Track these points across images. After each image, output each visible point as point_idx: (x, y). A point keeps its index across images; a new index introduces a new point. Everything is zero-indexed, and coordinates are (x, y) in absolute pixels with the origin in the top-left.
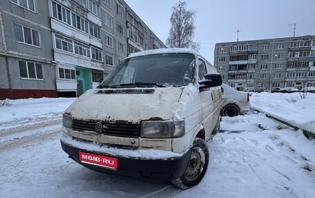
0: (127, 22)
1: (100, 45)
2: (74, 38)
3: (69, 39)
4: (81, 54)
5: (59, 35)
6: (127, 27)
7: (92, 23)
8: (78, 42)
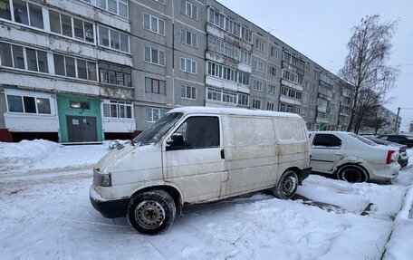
0: (283, 61)
1: (247, 91)
2: (223, 89)
3: (219, 89)
4: (228, 101)
5: (211, 87)
6: (282, 67)
7: (241, 72)
8: (226, 91)
